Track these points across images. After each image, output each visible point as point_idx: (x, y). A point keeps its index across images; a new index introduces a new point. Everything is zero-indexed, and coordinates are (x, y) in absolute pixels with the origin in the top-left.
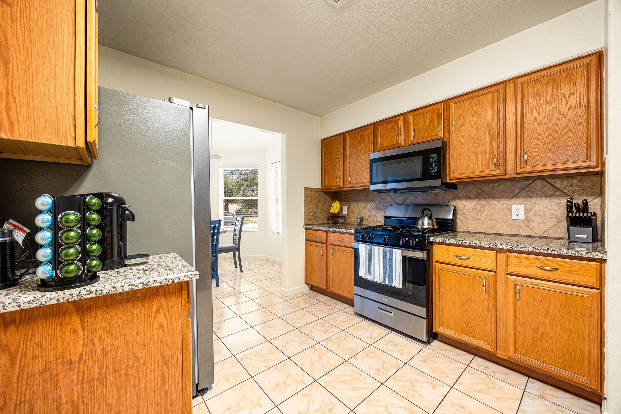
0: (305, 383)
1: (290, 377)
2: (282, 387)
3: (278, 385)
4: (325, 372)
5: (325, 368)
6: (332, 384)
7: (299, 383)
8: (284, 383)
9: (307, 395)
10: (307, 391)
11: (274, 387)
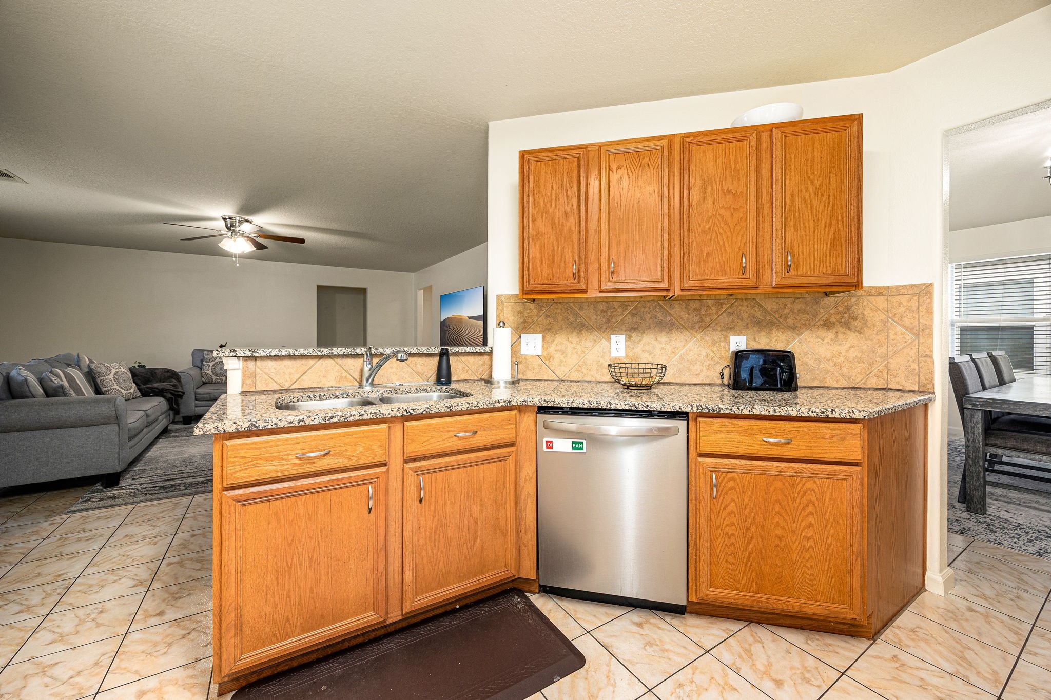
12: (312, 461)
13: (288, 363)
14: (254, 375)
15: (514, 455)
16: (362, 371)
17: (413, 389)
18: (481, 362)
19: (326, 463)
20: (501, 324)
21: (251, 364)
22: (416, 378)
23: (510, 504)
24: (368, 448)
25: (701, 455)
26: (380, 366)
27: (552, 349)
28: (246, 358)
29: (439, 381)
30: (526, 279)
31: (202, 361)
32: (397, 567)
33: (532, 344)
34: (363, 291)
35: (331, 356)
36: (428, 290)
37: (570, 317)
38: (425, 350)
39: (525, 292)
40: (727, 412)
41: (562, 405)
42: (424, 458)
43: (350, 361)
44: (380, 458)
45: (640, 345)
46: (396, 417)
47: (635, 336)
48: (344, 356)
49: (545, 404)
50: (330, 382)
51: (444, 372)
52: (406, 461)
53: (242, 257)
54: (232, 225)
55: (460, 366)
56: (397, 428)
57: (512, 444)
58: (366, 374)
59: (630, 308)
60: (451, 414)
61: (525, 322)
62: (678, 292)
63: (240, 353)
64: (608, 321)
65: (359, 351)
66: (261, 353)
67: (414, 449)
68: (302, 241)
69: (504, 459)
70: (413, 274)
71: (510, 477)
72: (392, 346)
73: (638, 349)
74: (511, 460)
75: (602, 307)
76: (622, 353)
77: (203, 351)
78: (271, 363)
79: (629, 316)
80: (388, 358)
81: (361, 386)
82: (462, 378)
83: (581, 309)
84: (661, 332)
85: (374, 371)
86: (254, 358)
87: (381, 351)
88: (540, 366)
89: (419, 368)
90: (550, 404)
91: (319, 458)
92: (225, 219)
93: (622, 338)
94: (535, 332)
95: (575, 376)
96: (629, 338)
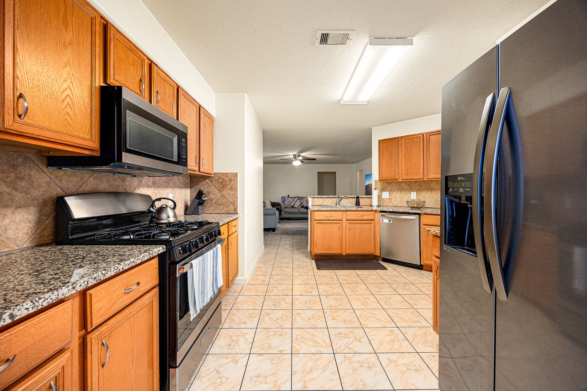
0: (344, 356)
1: (355, 368)
2: (366, 363)
3: (369, 367)
4: (320, 355)
5: (317, 358)
6: (324, 345)
7: (349, 358)
8: (362, 366)
9: (349, 348)
10: (347, 351)
11: (373, 367)
12: (328, 217)
13: (320, 199)
14: (314, 202)
15: (373, 223)
16: (336, 201)
17: (349, 207)
18: (369, 200)
19: (330, 218)
20: (375, 189)
21: (313, 199)
22: (350, 204)
23: (373, 235)
24: (339, 216)
25: (424, 225)
26: (341, 200)
27: (392, 196)
28: (312, 198)
29: (356, 205)
30: (380, 177)
31: (284, 200)
32: (345, 244)
33: (386, 195)
34: (335, 173)
35: (329, 198)
36: (361, 171)
37: (398, 186)
38: (353, 196)
39: (380, 180)
40: (430, 213)
41: (386, 210)
42: (351, 220)
43: (334, 199)
44: (341, 219)
45: (421, 195)
46: (344, 210)
47: (419, 192)
48: (332, 198)
49: (381, 210)
50: (329, 204)
51: (358, 202)
52: (346, 220)
53: (298, 166)
54: (296, 157)
55: (363, 201)
56: (344, 213)
57: (374, 220)
58: (338, 202)
59: (418, 184)
60: (357, 211)
61: (383, 188)
62: (426, 180)
63: (311, 196)
64: (410, 188)
65: (336, 196)
66: (315, 197)
67: (348, 218)
68: (315, 159)
69: (371, 223)
70: (355, 164)
71: (373, 228)
72: (344, 195)
73: (420, 197)
74: (373, 224)
75: (408, 183)
76: (415, 198)
77: (284, 197)
78: (317, 199)
79: (417, 186)
80: (343, 198)
81: (336, 205)
82: (364, 204)
83: (401, 184)
84: (428, 191)
85: (339, 201)
86: (314, 198)
87: (341, 196)
88: (388, 202)
89: (351, 201)
90: (383, 210)
91: (329, 217)
92: (293, 155)
93: (415, 193)
94: (386, 191)
95: (399, 205)
96: (417, 193)
